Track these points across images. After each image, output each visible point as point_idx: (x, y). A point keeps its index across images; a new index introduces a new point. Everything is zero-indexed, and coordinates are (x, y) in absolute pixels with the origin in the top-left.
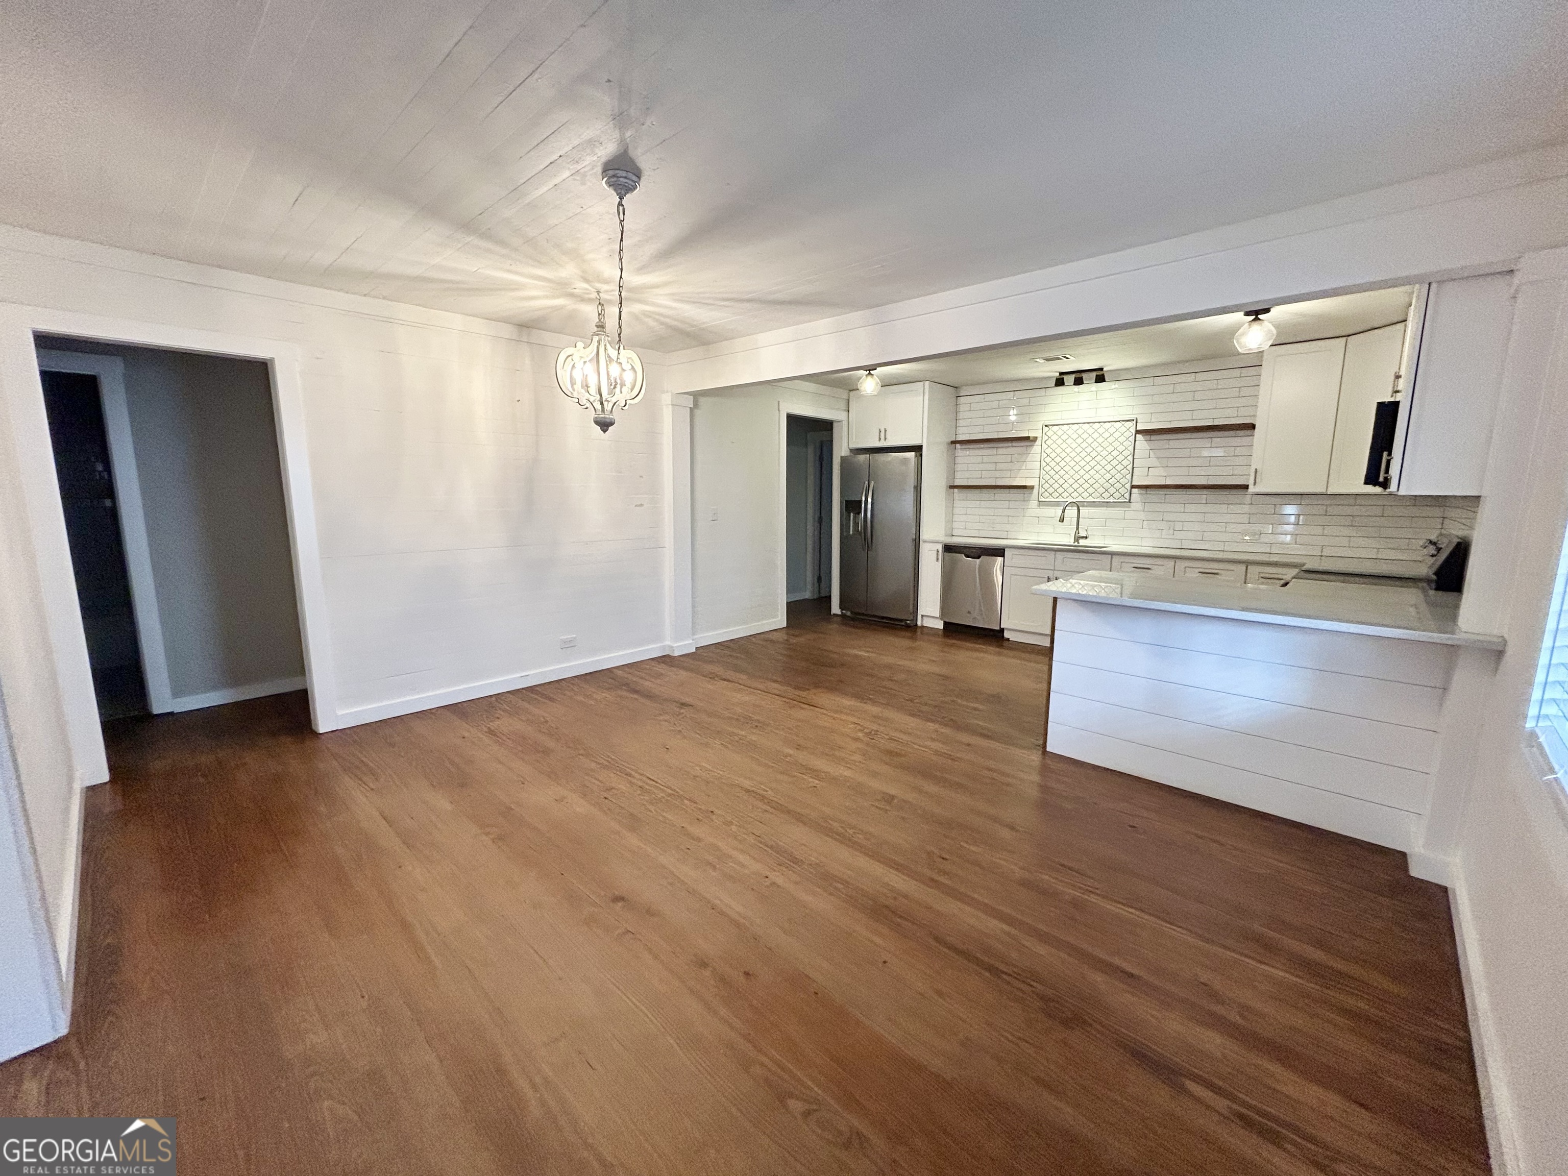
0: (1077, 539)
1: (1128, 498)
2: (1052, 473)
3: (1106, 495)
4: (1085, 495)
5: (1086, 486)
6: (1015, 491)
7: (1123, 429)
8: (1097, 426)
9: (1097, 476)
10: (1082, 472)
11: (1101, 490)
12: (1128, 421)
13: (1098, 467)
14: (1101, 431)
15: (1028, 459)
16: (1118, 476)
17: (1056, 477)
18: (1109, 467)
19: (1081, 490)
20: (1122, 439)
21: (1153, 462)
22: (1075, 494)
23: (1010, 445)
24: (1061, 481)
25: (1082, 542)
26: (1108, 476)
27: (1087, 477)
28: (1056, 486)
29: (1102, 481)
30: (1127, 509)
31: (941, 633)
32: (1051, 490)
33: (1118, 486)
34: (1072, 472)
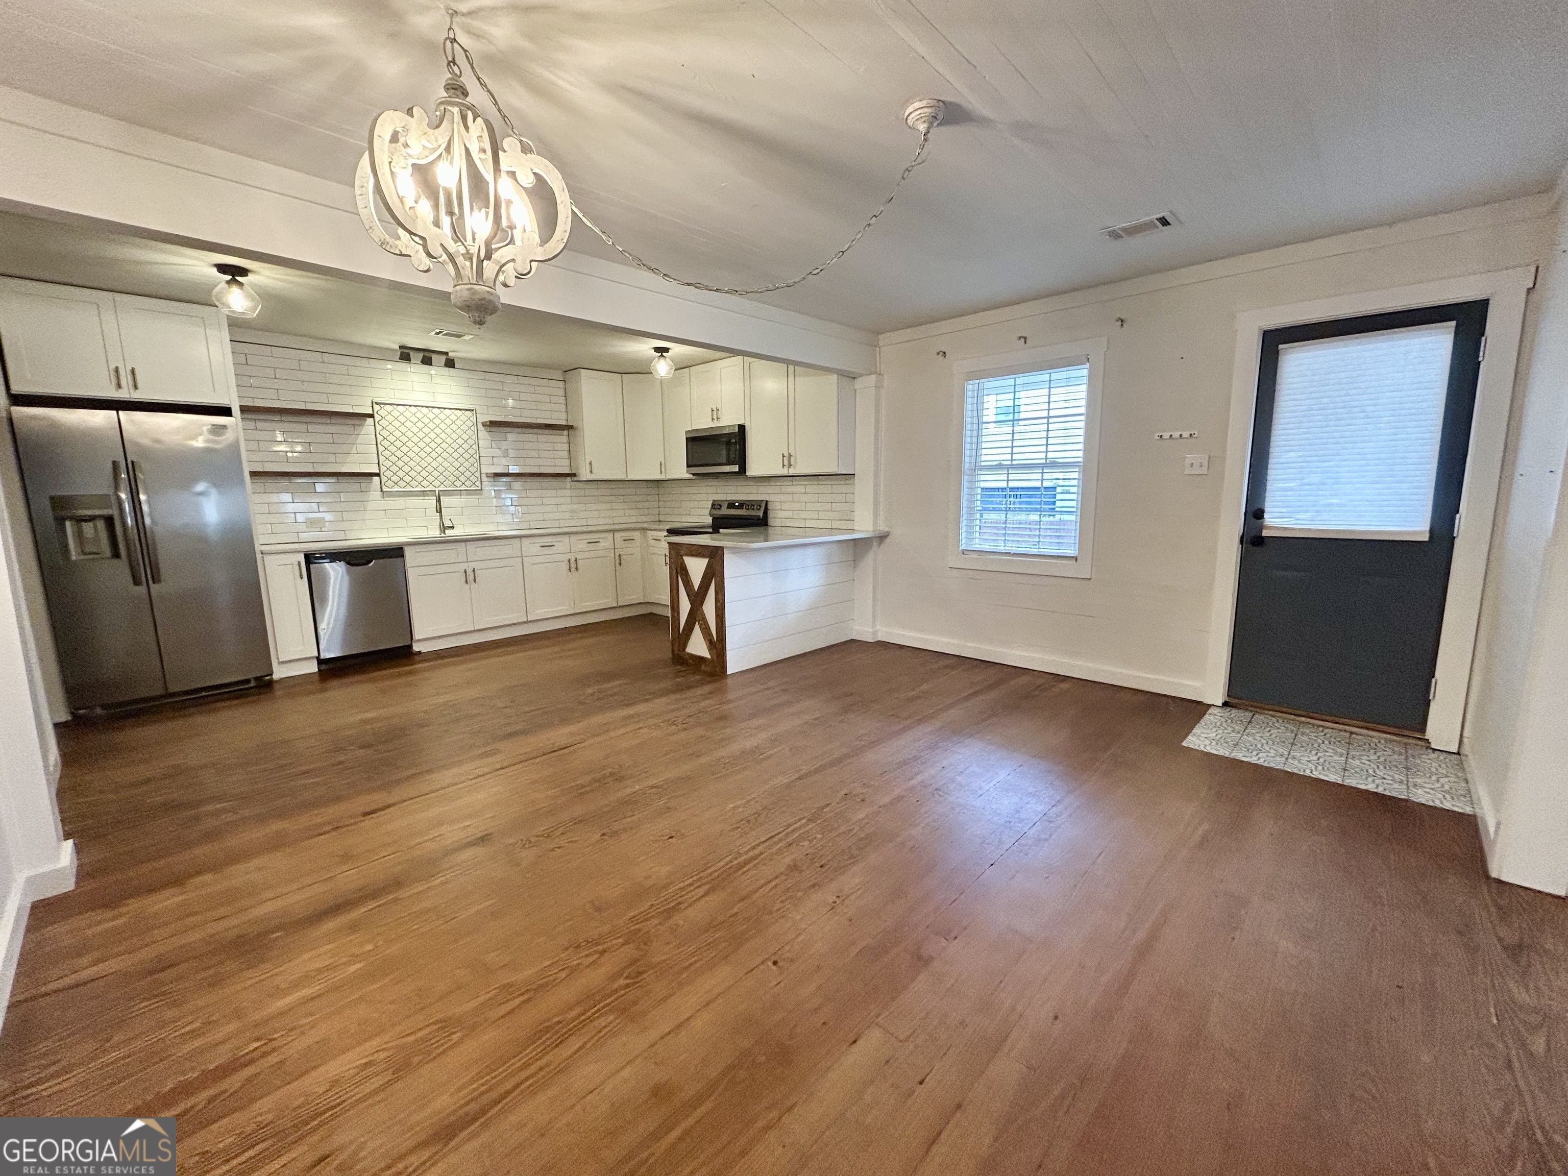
0: (443, 529)
1: (480, 486)
2: (394, 458)
3: (458, 483)
4: (437, 483)
5: (435, 474)
6: (349, 479)
7: (463, 418)
8: (436, 411)
9: (446, 464)
10: (429, 459)
11: (452, 479)
12: (467, 410)
13: (445, 455)
14: (442, 417)
15: (358, 441)
16: (467, 464)
17: (400, 464)
18: (456, 455)
19: (430, 478)
20: (464, 428)
21: (497, 452)
22: (425, 483)
23: (329, 421)
24: (407, 469)
25: (449, 532)
26: (457, 464)
27: (434, 464)
28: (401, 474)
29: (452, 469)
30: (479, 497)
31: (317, 678)
32: (395, 479)
33: (467, 474)
34: (417, 459)
